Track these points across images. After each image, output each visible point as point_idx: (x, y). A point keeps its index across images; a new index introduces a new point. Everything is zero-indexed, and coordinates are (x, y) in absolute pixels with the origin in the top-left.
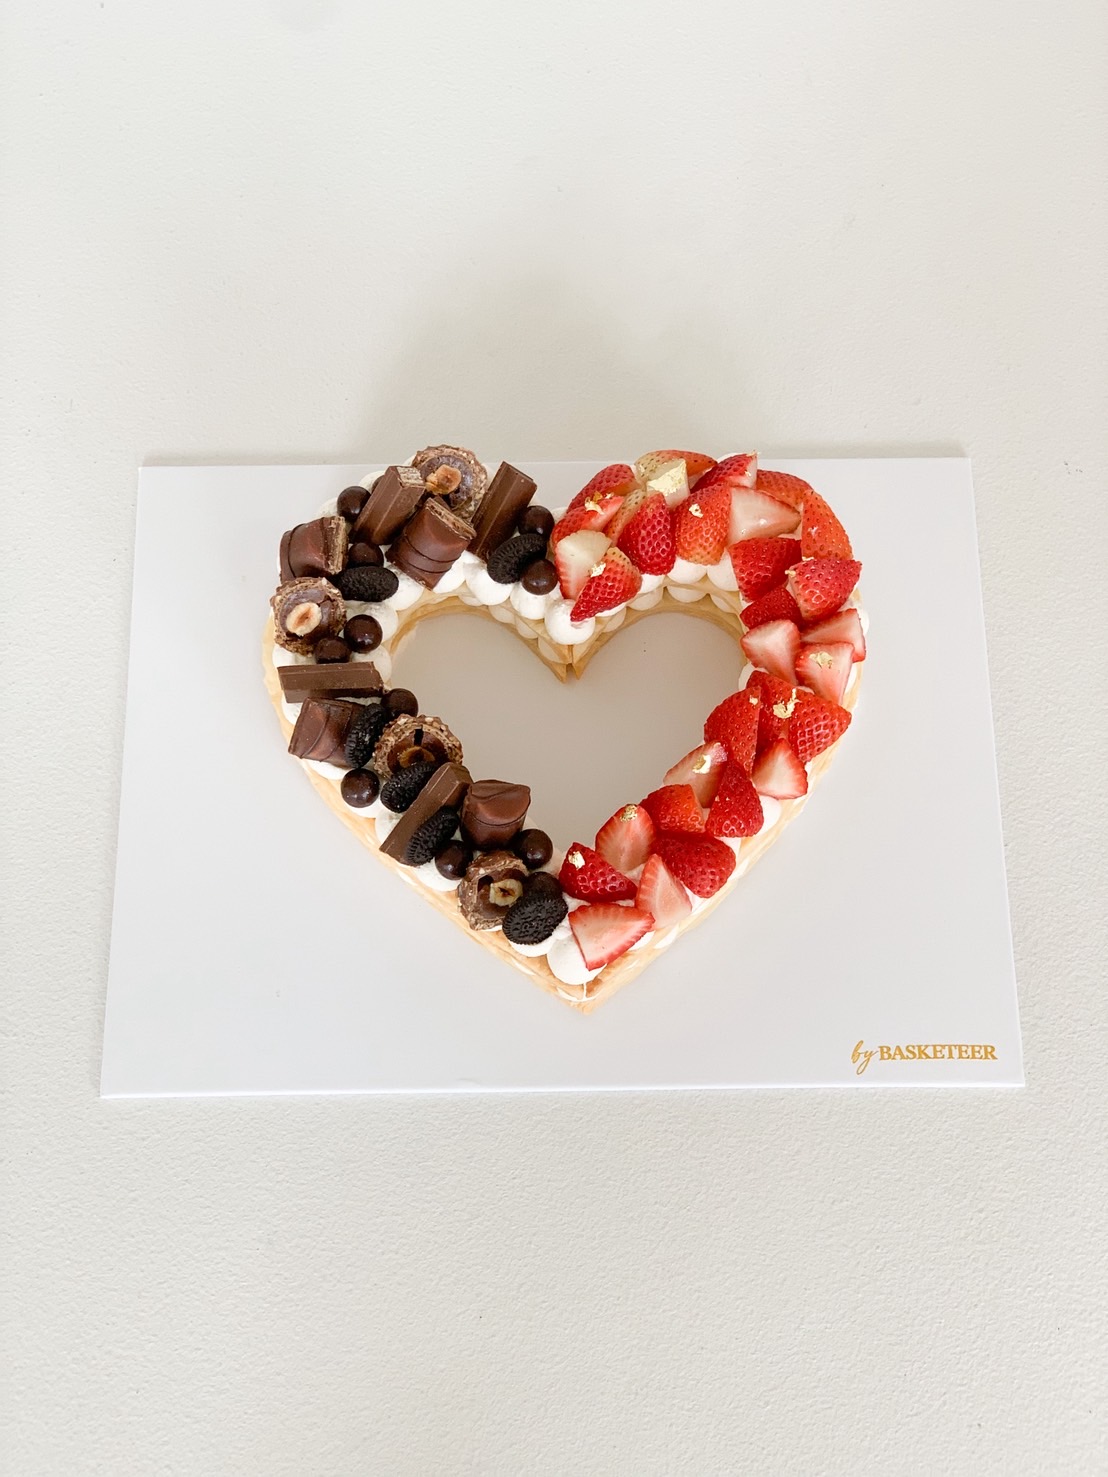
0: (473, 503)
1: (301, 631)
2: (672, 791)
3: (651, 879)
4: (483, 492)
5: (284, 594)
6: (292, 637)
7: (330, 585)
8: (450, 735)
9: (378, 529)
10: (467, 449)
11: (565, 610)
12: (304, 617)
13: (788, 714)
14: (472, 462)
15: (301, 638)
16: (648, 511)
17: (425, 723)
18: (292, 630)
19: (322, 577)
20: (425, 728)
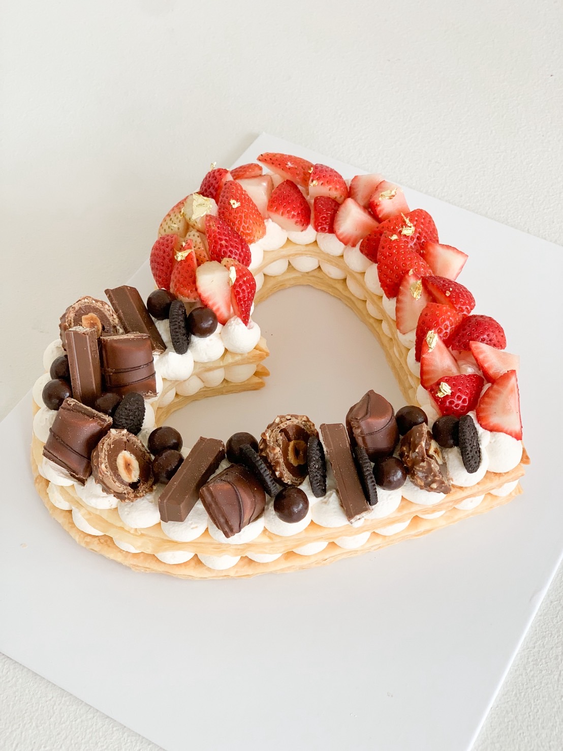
0: (118, 327)
1: (135, 476)
2: (426, 315)
3: (484, 357)
4: (115, 316)
5: (103, 461)
6: (134, 486)
7: (119, 430)
8: (296, 417)
9: (94, 386)
10: (84, 296)
11: (236, 324)
12: (128, 466)
13: (413, 229)
14: (94, 302)
15: (139, 481)
16: (213, 228)
17: (278, 424)
18: (130, 481)
19: (109, 430)
20: (283, 426)
